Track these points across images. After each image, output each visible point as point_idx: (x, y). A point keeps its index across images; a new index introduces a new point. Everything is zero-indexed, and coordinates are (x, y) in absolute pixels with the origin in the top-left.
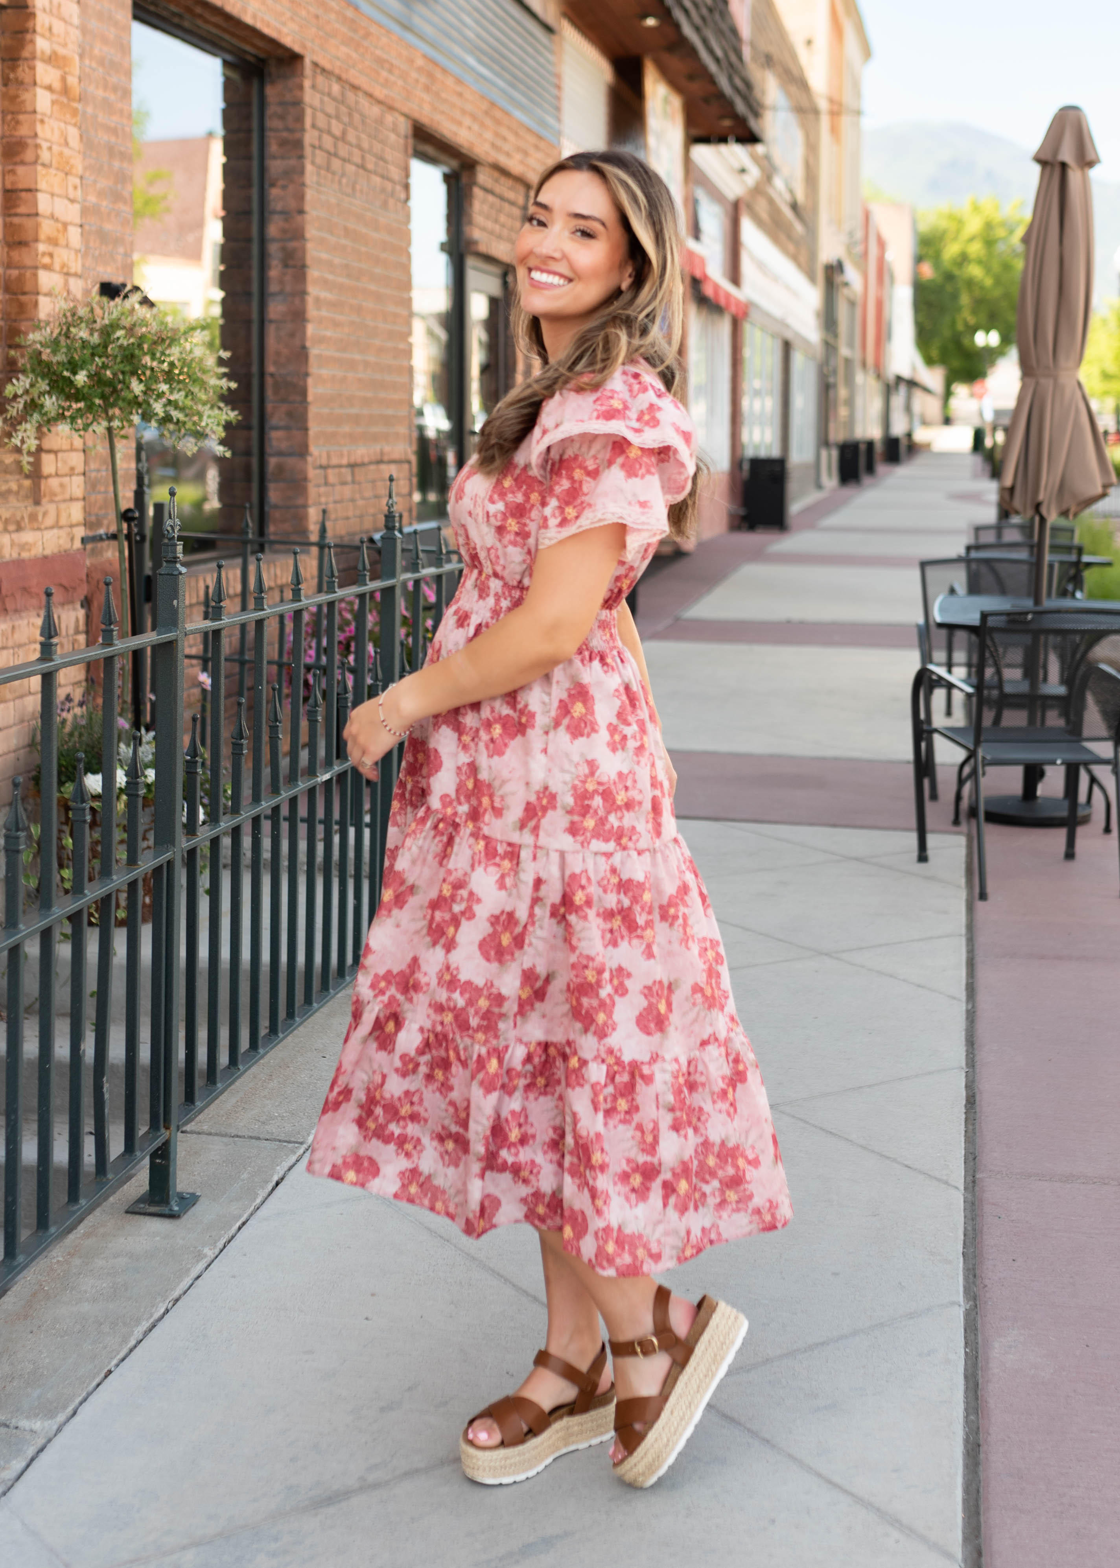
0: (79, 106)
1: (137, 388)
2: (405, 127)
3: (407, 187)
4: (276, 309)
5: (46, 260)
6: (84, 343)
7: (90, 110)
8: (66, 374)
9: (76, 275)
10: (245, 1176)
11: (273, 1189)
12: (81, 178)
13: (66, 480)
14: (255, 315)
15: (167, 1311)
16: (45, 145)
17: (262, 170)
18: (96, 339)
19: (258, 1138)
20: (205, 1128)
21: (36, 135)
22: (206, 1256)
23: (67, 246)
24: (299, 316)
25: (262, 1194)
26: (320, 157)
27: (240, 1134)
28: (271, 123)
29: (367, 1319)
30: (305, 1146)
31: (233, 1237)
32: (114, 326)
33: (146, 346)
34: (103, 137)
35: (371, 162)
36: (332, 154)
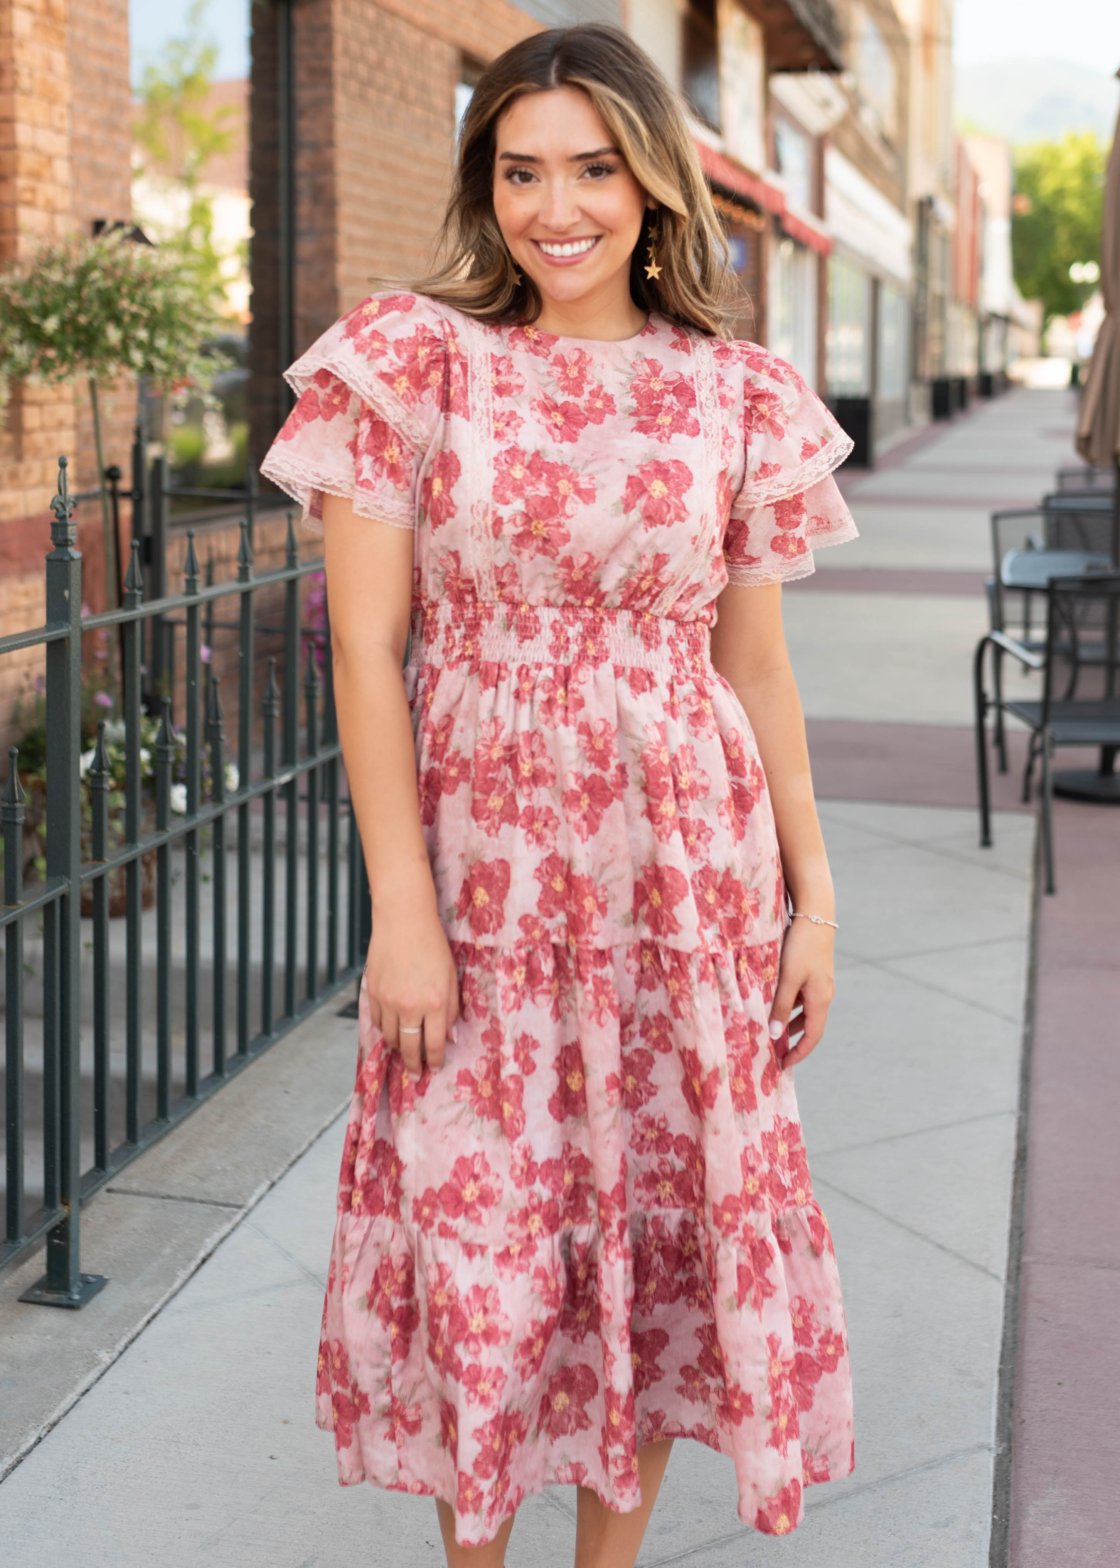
0: (65, 29)
1: (114, 335)
2: (450, 55)
4: (305, 247)
5: (27, 196)
6: (60, 287)
7: (79, 33)
8: (35, 319)
9: (64, 212)
10: (167, 1251)
11: (198, 1268)
12: (70, 107)
13: (53, 435)
14: (283, 253)
15: (40, 1440)
16: (24, 71)
17: (291, 100)
18: (70, 281)
19: (192, 1200)
20: (135, 1185)
21: (12, 60)
22: (100, 1362)
23: (53, 180)
24: (329, 255)
25: (183, 1275)
26: (354, 86)
27: (173, 1193)
28: (301, 50)
29: (271, 1457)
30: (244, 1210)
31: (139, 1334)
32: (89, 267)
33: (125, 290)
34: (94, 63)
35: (412, 92)
36: (367, 83)
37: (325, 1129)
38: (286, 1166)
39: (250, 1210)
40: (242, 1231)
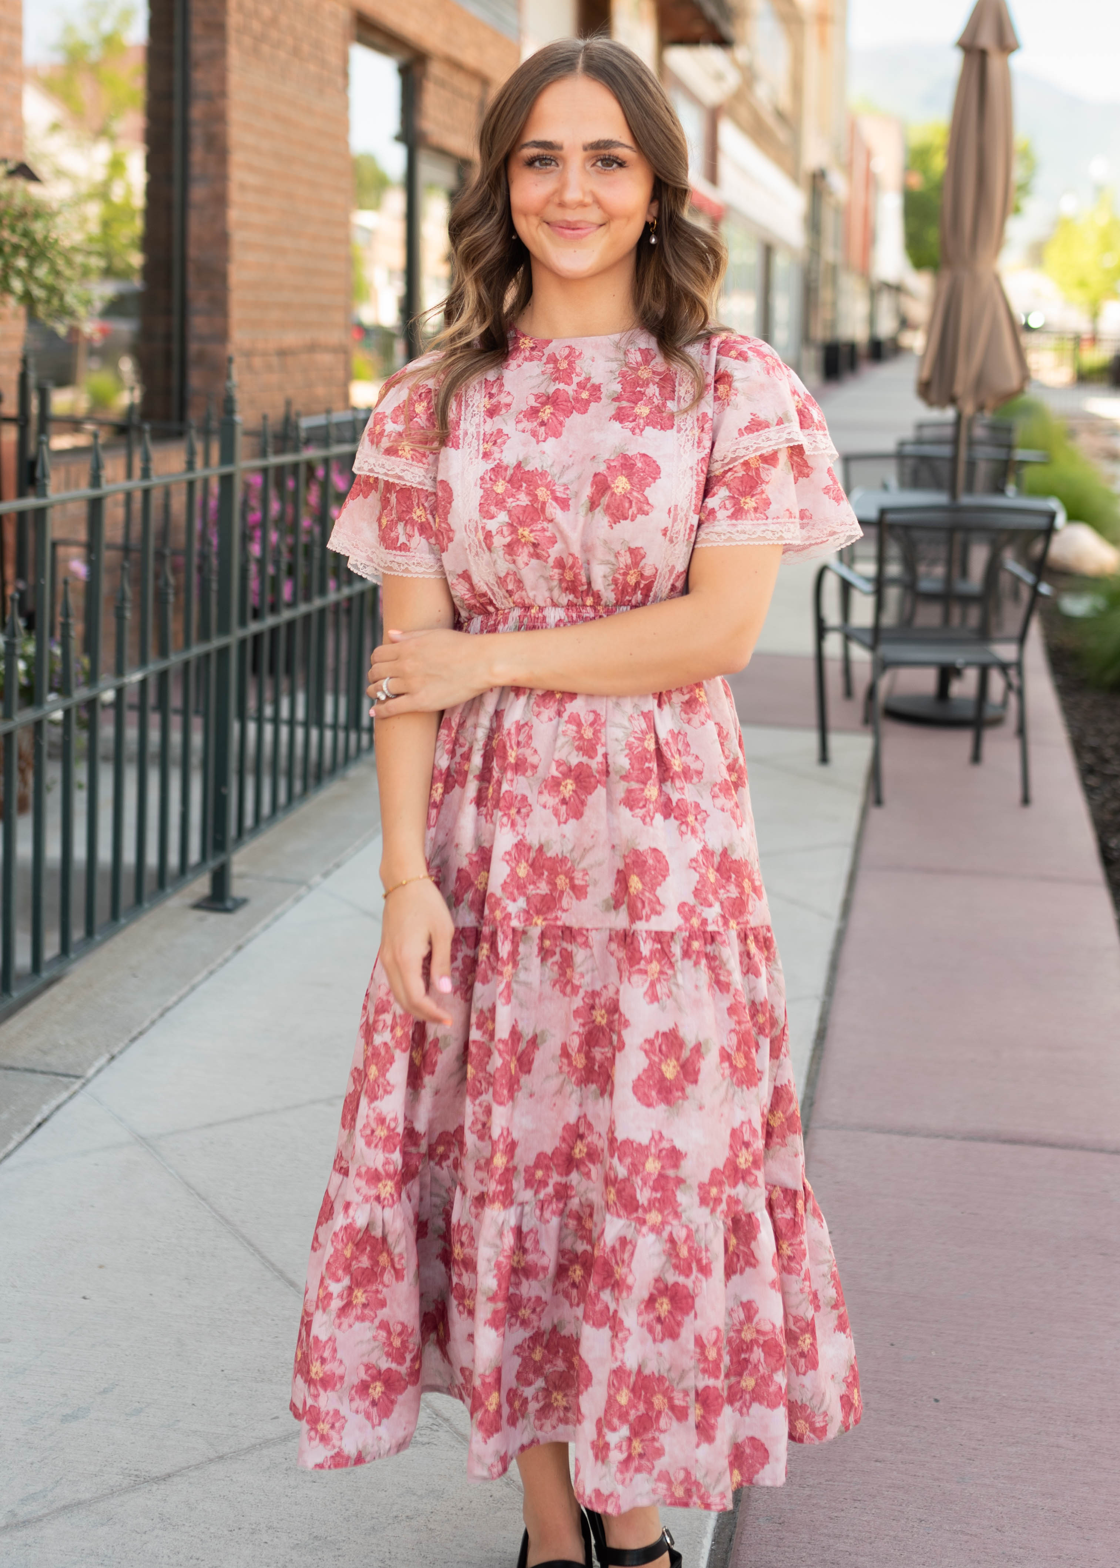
2: (344, 14)
3: (345, 75)
4: (198, 193)
11: (33, 1131)
14: (176, 198)
17: (186, 52)
19: (33, 1071)
24: (221, 200)
25: (17, 1137)
26: (247, 41)
27: (15, 1065)
29: (84, 1298)
30: (83, 1080)
35: (306, 48)
36: (260, 39)
37: (168, 1009)
38: (126, 1041)
39: (88, 1081)
40: (79, 1099)
